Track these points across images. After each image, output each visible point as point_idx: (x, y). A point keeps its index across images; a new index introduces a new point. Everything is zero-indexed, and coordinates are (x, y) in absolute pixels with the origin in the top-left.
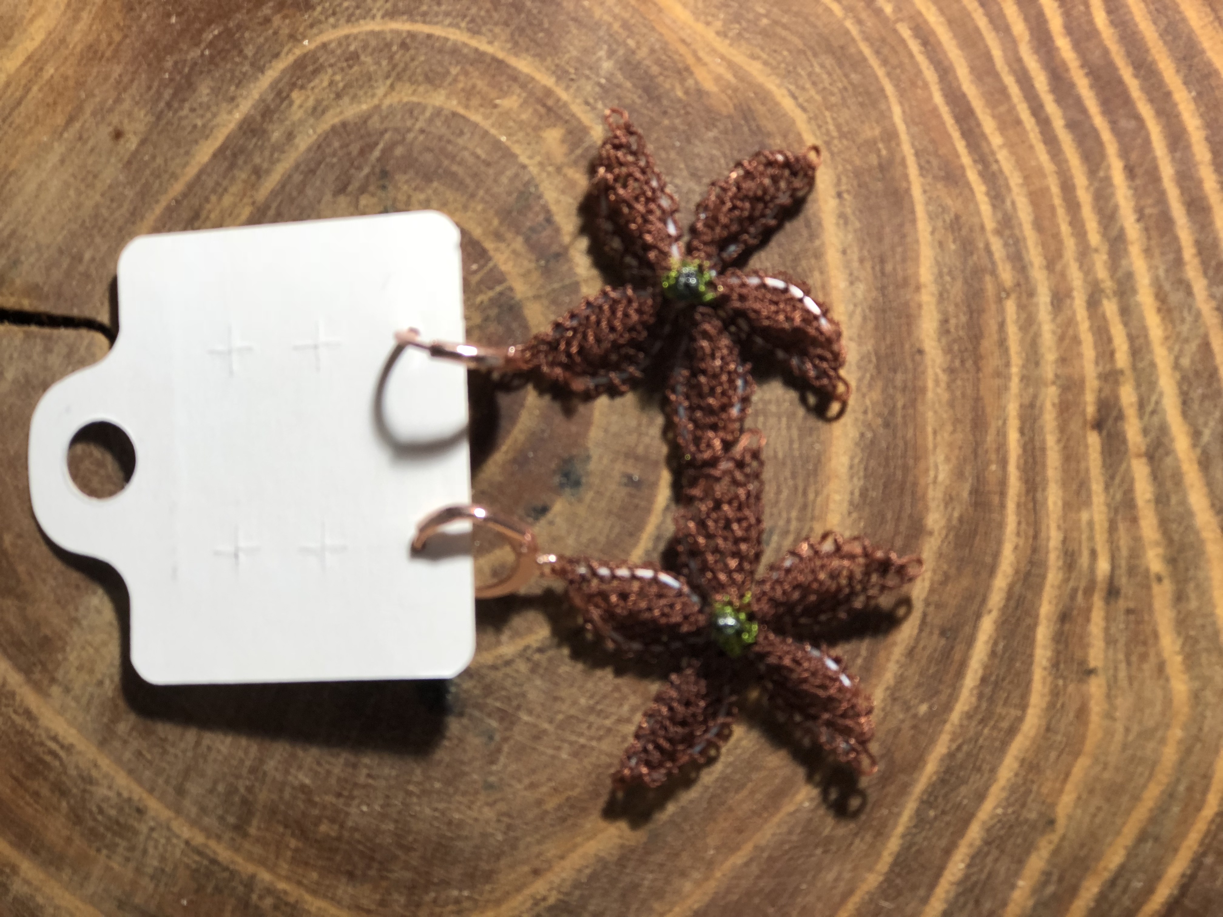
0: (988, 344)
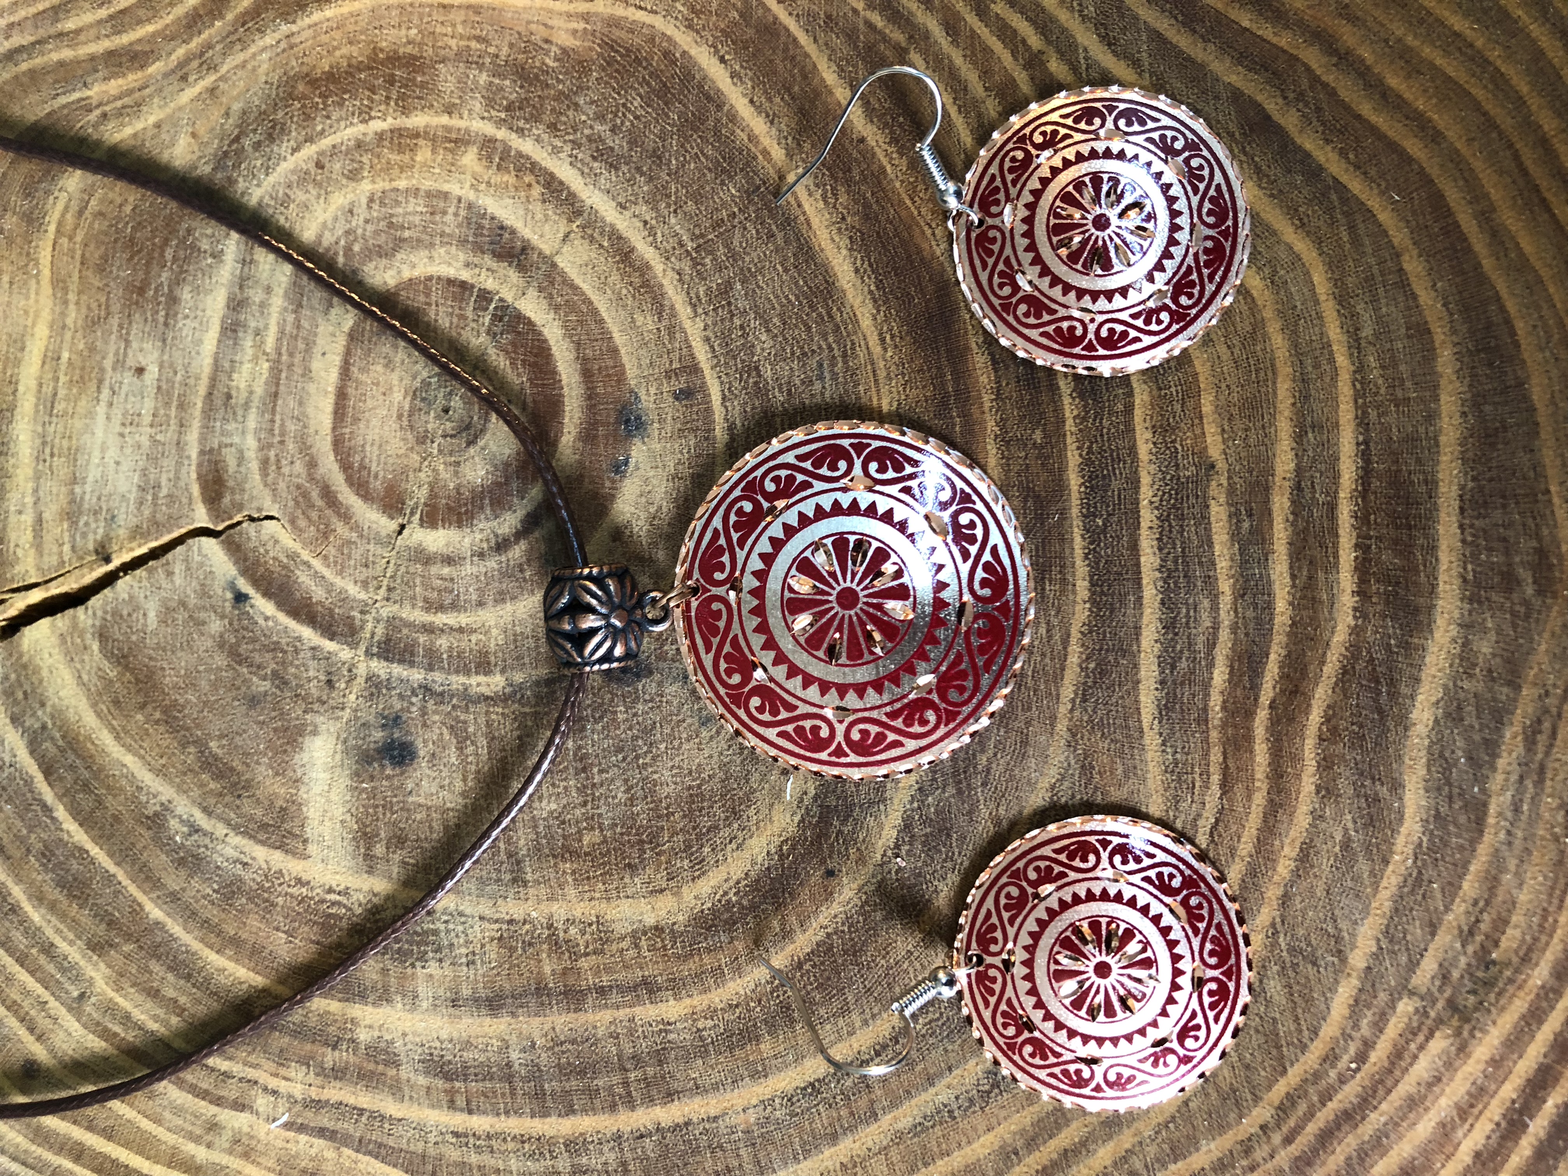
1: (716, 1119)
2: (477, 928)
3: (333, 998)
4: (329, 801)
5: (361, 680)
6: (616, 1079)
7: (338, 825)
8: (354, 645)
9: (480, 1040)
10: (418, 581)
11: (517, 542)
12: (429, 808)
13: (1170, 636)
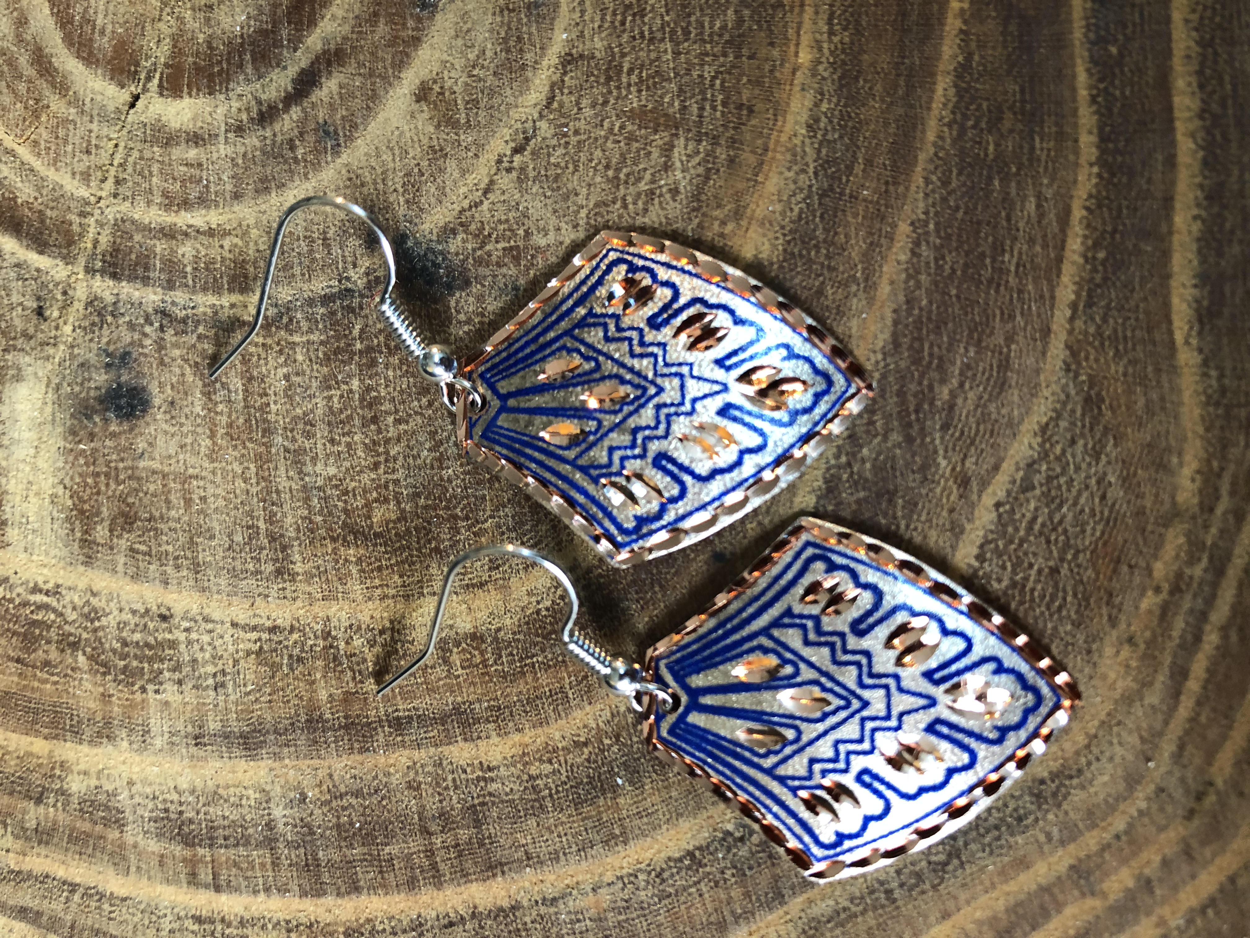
1: (554, 900)
2: (227, 637)
3: (37, 734)
4: (35, 468)
5: (79, 306)
6: (415, 844)
7: (47, 501)
8: (68, 259)
9: (232, 791)
10: (155, 168)
11: (287, 109)
12: (165, 476)
13: (1216, 209)
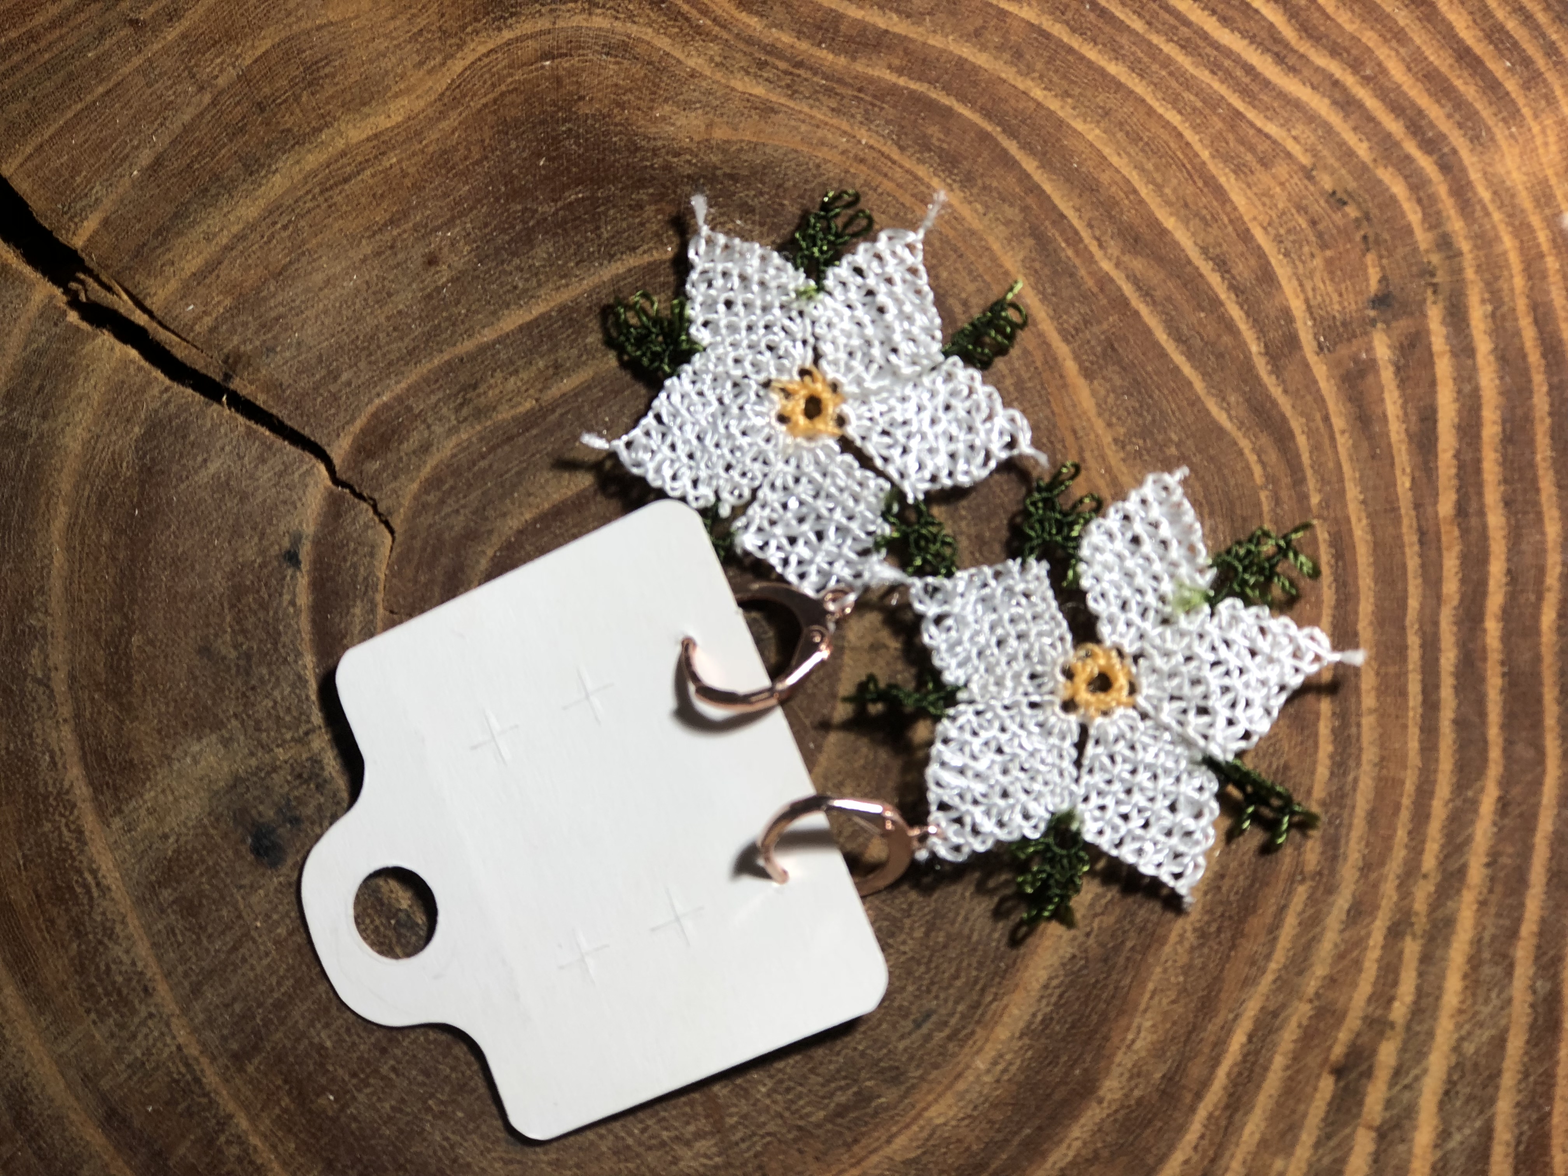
0: (1256, 923)
